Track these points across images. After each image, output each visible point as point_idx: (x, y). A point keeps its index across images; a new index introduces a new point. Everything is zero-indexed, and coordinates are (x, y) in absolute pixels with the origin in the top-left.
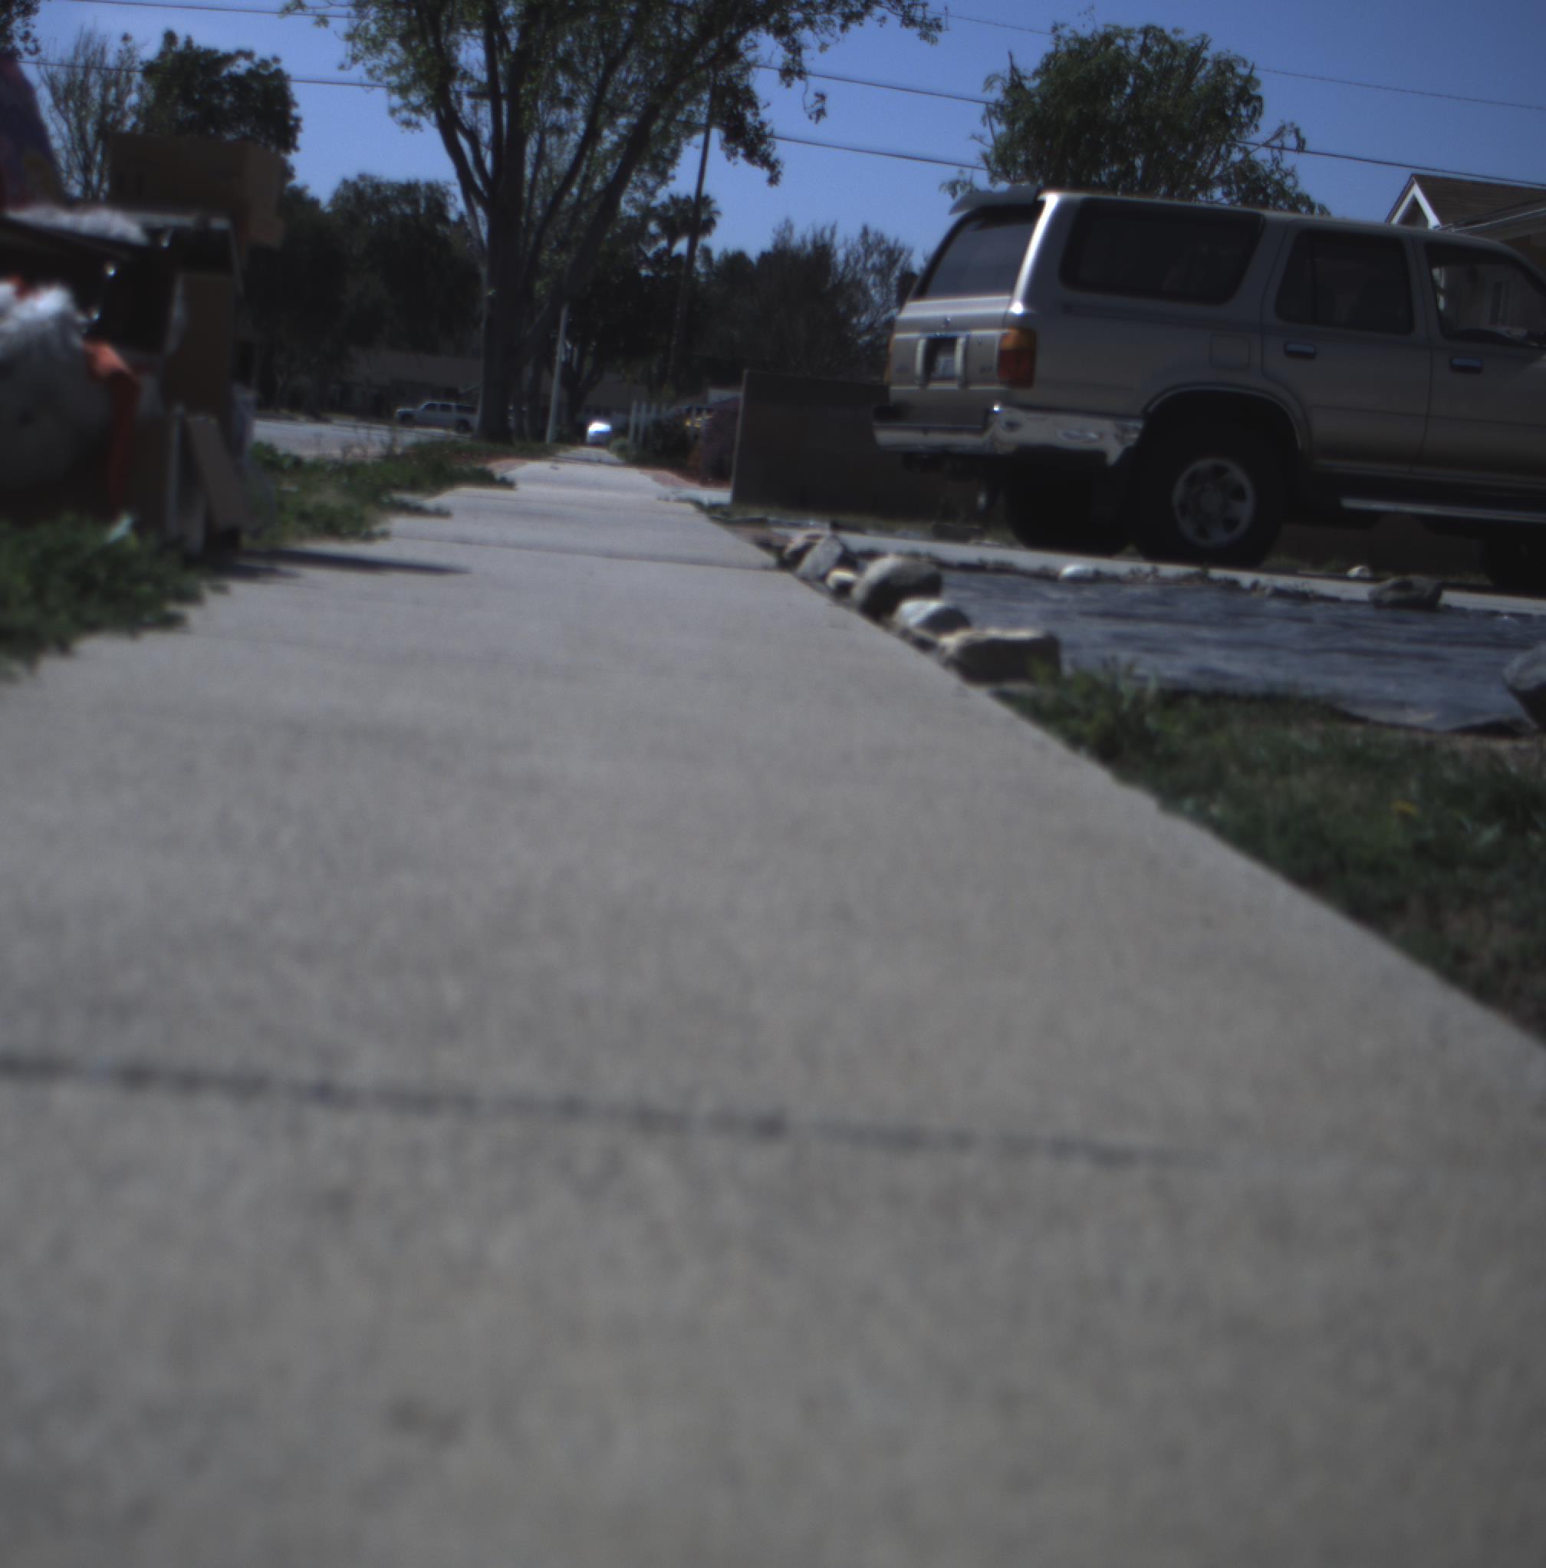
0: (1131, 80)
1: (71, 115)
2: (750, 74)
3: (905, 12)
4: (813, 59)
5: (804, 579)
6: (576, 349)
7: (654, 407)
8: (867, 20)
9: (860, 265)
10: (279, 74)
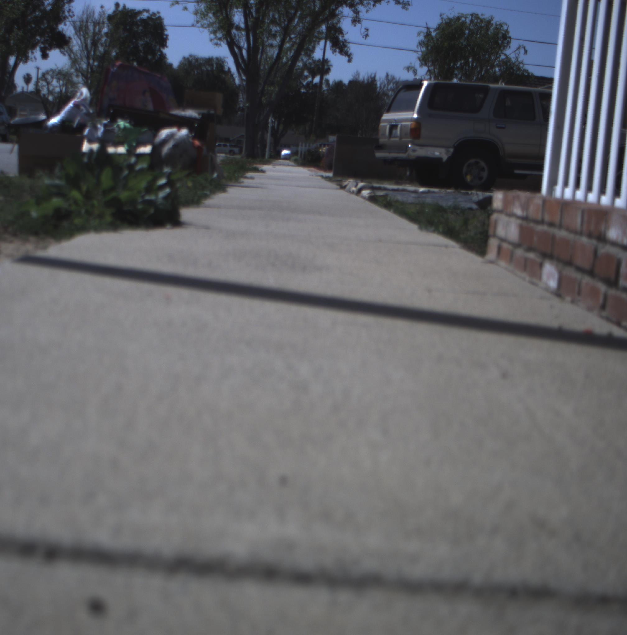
0: (467, 32)
1: (82, 37)
2: (340, 23)
4: (364, 16)
5: (347, 191)
6: (276, 123)
7: (307, 145)
9: (386, 88)
10: (160, 18)
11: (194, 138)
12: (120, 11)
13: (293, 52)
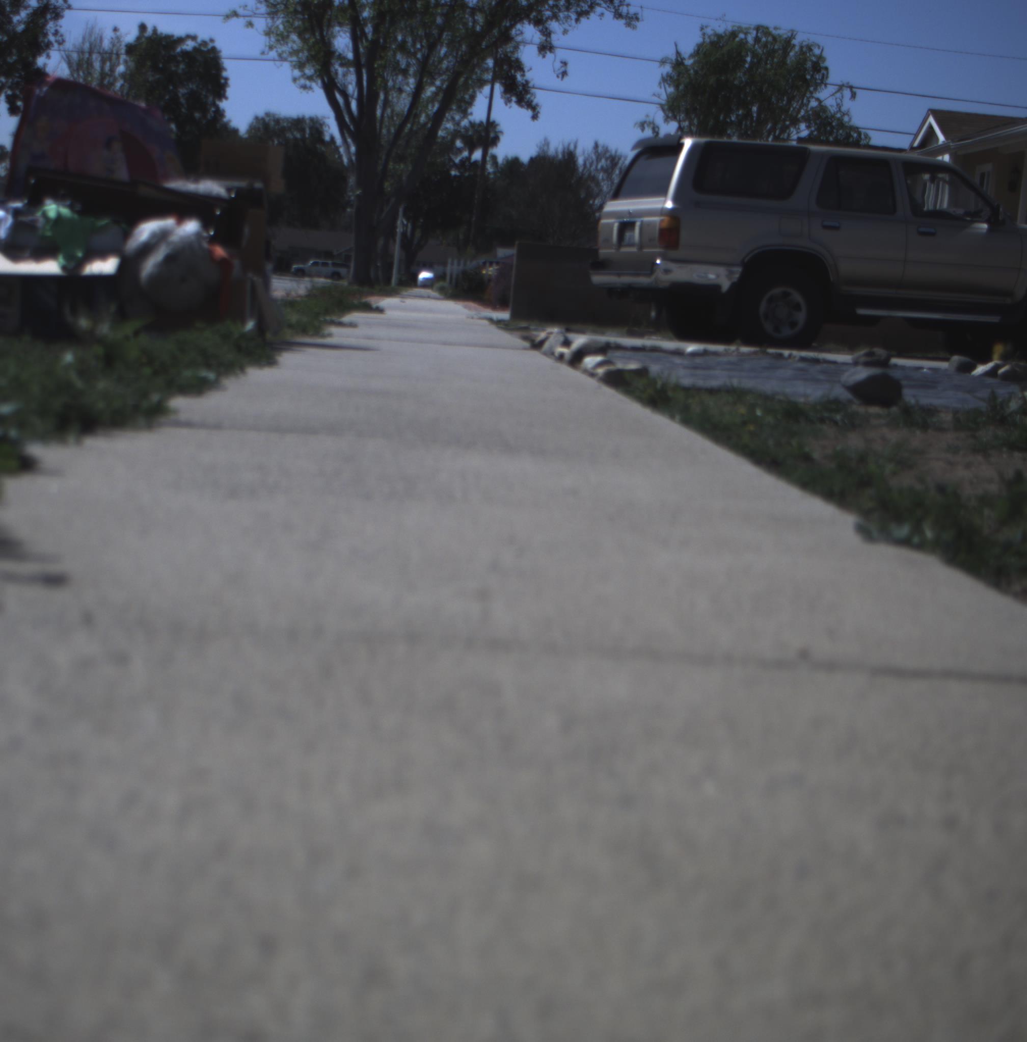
0: (749, 59)
2: (519, 51)
3: (616, 10)
5: (545, 354)
6: (410, 226)
7: (462, 262)
8: (592, 15)
9: (594, 167)
10: (214, 50)
11: (213, 240)
12: (150, 39)
13: (436, 106)
